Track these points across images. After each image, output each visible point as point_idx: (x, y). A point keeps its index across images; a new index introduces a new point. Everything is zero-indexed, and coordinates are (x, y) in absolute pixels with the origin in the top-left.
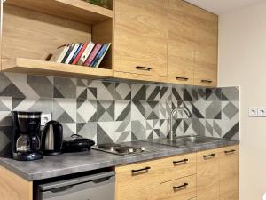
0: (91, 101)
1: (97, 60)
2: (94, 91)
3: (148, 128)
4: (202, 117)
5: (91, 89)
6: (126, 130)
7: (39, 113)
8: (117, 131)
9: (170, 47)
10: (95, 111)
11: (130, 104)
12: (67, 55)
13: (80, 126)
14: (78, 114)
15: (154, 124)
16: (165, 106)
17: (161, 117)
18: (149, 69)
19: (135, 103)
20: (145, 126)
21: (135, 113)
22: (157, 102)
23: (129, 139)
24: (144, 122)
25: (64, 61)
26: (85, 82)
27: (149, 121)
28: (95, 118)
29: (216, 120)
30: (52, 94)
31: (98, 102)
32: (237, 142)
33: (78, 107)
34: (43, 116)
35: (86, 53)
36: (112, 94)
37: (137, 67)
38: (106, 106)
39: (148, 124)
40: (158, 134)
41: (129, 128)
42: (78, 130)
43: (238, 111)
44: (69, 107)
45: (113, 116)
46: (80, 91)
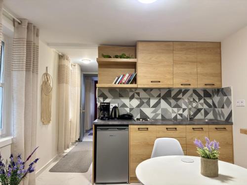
0: (137, 98)
1: (130, 81)
2: (138, 94)
3: (173, 112)
4: (216, 108)
5: (137, 93)
6: (157, 113)
7: (110, 103)
8: (152, 113)
9: (175, 69)
10: (139, 103)
11: (160, 99)
12: (117, 80)
13: (131, 109)
14: (130, 105)
15: (178, 111)
16: (187, 101)
17: (184, 106)
18: (159, 82)
19: (163, 99)
20: (171, 111)
21: (163, 104)
22: (180, 99)
23: (160, 117)
24: (170, 109)
25: (115, 83)
26: (134, 90)
27: (174, 109)
28: (139, 106)
29: (222, 109)
30: (118, 96)
31: (140, 99)
32: (232, 124)
33: (130, 101)
34: (111, 104)
35: (125, 79)
36: (149, 95)
37: (152, 82)
38: (145, 101)
39: (173, 110)
40: (182, 117)
41: (159, 112)
42: (130, 111)
43: (231, 103)
44: (126, 101)
45: (149, 105)
46: (131, 94)
